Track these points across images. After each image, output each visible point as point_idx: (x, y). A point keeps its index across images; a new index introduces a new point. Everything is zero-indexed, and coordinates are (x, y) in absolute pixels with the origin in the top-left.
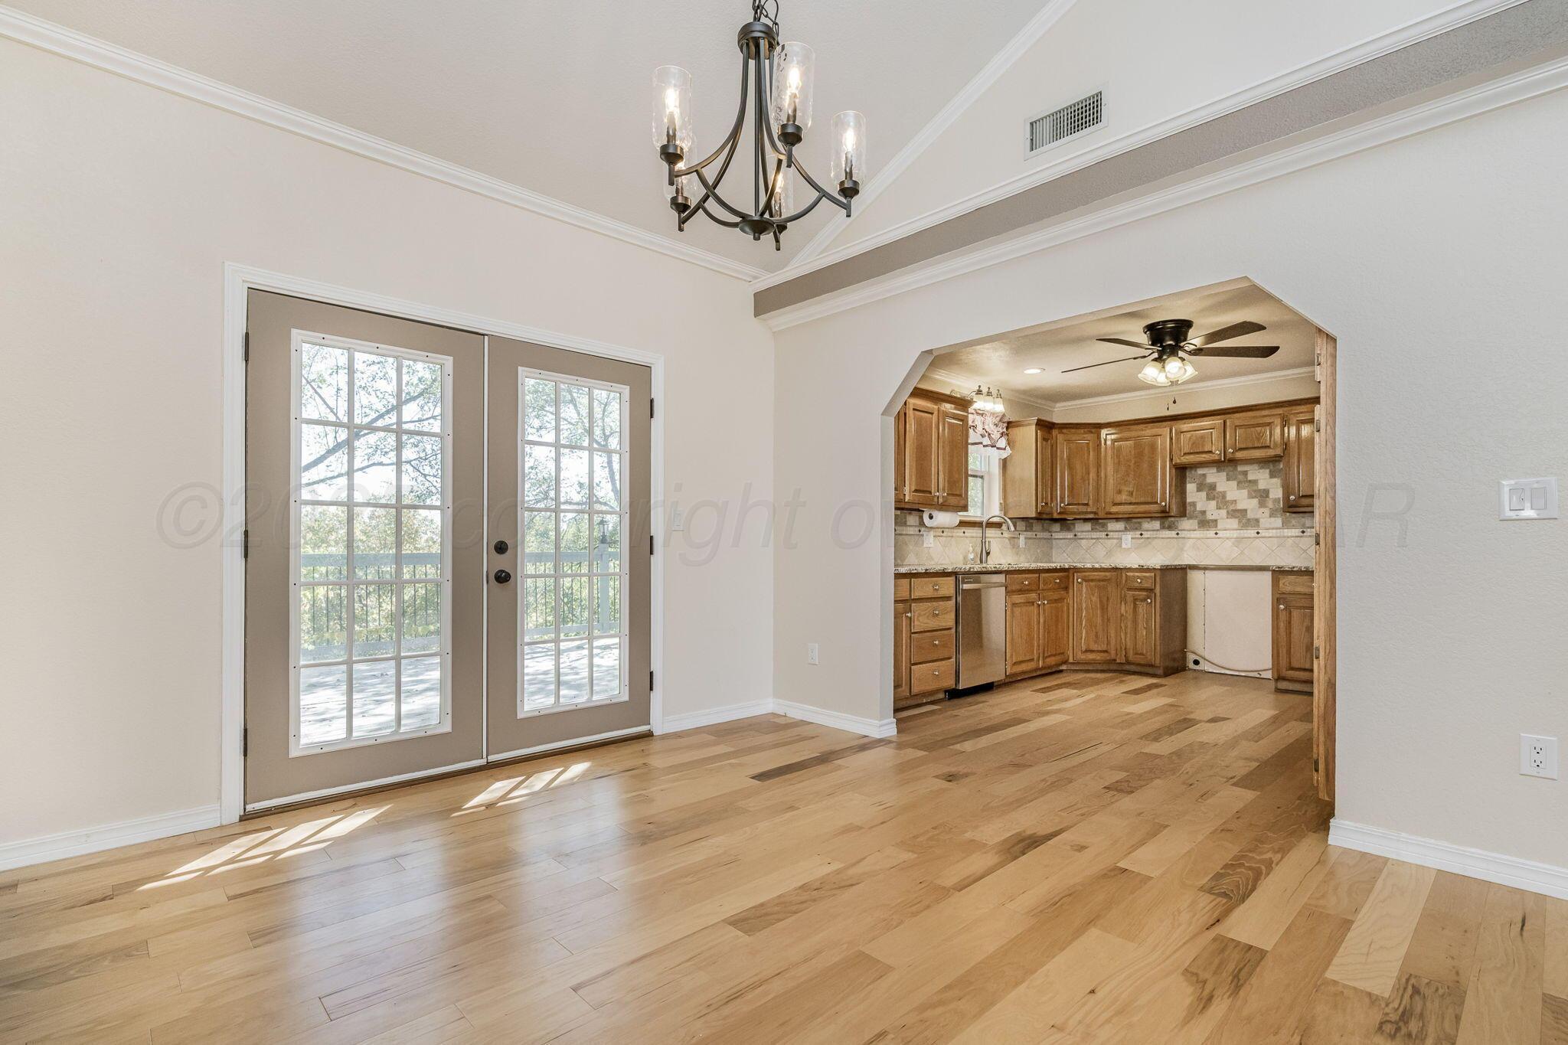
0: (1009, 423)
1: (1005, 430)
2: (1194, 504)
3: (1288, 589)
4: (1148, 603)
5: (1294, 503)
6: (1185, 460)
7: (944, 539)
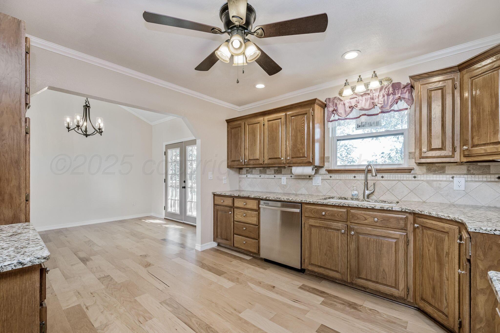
7: (332, 181)
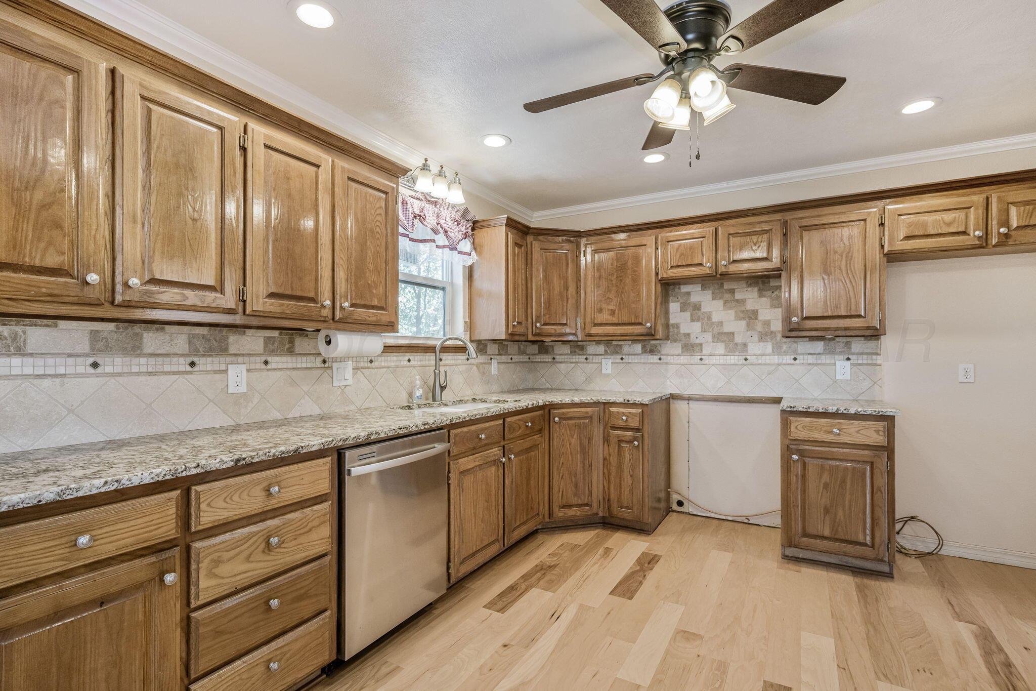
0: (475, 223)
1: (469, 230)
2: (677, 326)
3: (802, 434)
4: (634, 447)
5: (796, 326)
6: (672, 275)
7: (374, 371)
